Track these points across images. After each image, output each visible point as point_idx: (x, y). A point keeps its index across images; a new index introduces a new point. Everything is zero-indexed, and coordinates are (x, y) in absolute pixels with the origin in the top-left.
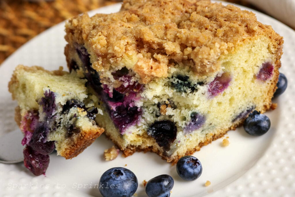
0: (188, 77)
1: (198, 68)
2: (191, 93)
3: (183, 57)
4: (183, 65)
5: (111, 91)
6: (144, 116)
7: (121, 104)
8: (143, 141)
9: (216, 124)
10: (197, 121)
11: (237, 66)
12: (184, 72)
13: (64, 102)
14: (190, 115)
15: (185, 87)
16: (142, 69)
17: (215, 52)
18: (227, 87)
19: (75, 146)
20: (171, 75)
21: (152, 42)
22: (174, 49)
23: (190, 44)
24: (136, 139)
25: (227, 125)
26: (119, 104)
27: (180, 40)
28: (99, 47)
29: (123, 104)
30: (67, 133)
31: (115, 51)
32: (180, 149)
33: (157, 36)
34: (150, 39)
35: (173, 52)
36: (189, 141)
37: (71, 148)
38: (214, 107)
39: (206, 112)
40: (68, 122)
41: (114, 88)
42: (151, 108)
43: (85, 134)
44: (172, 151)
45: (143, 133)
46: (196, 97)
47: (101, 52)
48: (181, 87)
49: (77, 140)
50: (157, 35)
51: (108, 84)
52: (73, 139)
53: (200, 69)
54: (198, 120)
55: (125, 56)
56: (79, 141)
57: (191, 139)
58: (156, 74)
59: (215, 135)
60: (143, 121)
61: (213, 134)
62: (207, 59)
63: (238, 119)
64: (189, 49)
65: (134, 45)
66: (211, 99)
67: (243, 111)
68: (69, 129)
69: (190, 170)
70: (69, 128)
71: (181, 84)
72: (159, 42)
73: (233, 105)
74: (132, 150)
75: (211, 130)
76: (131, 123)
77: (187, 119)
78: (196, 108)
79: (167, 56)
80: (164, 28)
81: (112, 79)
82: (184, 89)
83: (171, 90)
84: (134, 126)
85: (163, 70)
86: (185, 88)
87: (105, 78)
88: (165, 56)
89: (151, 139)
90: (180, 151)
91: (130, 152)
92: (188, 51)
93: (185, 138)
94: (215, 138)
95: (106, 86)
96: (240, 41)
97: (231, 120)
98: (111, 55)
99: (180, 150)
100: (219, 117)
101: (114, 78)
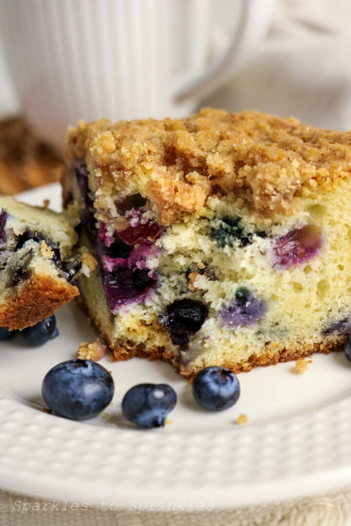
0: (239, 219)
1: (255, 198)
2: (240, 246)
3: (236, 182)
4: (234, 196)
5: (109, 234)
6: (159, 290)
7: (124, 262)
8: (149, 334)
9: (288, 328)
10: (247, 306)
11: (336, 219)
12: (234, 210)
13: (21, 231)
14: (234, 291)
15: (231, 236)
16: (158, 188)
17: (288, 173)
18: (313, 256)
19: (17, 300)
20: (212, 213)
21: (189, 153)
22: (221, 164)
23: (251, 158)
24: (136, 327)
25: (311, 337)
26: (120, 261)
27: (236, 154)
28: (100, 150)
29: (126, 262)
30: (11, 279)
31: (121, 157)
32: (210, 355)
33: (201, 147)
34: (187, 147)
35: (219, 170)
36: (228, 345)
37: (9, 304)
38: (284, 290)
39: (267, 295)
40: (17, 262)
41: (116, 231)
42: (174, 278)
43: (36, 281)
44: (191, 352)
45: (152, 321)
46: (247, 255)
47: (103, 161)
48: (225, 236)
49: (23, 291)
50: (203, 145)
51: (106, 222)
52: (17, 288)
53: (259, 201)
54: (249, 306)
55: (139, 170)
56: (25, 293)
57: (233, 341)
58: (182, 201)
59: (284, 350)
60: (156, 298)
61: (282, 348)
62: (271, 183)
63: (336, 332)
64: (247, 168)
65: (159, 156)
66: (279, 272)
67: (346, 317)
68: (16, 274)
69: (214, 387)
70: (16, 272)
71: (226, 230)
72: (202, 156)
73: (326, 299)
74: (128, 350)
75: (276, 337)
76: (133, 299)
77: (227, 296)
78: (248, 280)
79: (209, 177)
80: (217, 138)
81: (114, 213)
82: (229, 239)
83: (209, 241)
84: (138, 304)
85: (195, 196)
86: (231, 238)
87: (103, 209)
88: (205, 177)
89: (163, 334)
90: (209, 358)
91: (125, 354)
92: (245, 171)
93: (220, 336)
94: (283, 356)
95: (103, 224)
96: (343, 170)
97: (320, 330)
98: (116, 166)
99: (208, 356)
100: (294, 313)
101: (117, 211)
